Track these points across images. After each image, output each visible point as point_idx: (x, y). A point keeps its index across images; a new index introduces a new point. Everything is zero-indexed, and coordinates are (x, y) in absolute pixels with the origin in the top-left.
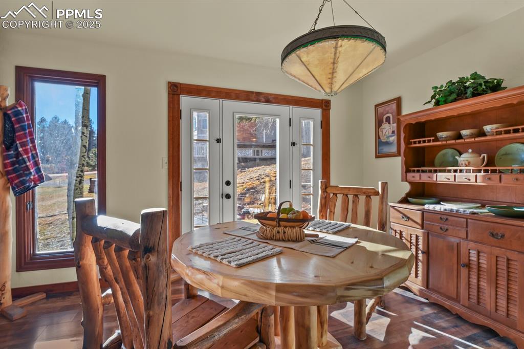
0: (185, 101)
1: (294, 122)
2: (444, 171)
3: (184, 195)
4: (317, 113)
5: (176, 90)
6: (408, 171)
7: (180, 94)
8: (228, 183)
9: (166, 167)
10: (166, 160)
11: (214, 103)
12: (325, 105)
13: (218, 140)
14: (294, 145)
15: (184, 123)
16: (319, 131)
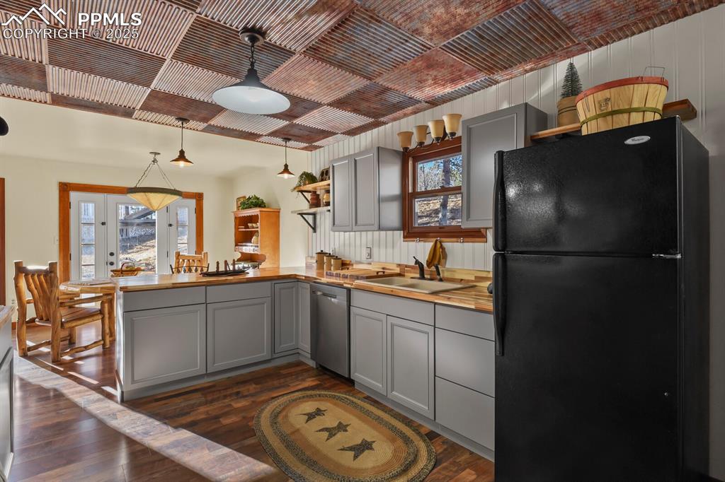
0: (74, 196)
1: (171, 209)
2: (245, 246)
3: (73, 263)
4: (193, 202)
5: (65, 189)
6: (236, 245)
7: (70, 190)
8: (112, 254)
9: (57, 243)
10: (57, 238)
11: (100, 197)
12: (199, 197)
13: (103, 224)
14: (170, 225)
15: (73, 212)
16: (194, 216)
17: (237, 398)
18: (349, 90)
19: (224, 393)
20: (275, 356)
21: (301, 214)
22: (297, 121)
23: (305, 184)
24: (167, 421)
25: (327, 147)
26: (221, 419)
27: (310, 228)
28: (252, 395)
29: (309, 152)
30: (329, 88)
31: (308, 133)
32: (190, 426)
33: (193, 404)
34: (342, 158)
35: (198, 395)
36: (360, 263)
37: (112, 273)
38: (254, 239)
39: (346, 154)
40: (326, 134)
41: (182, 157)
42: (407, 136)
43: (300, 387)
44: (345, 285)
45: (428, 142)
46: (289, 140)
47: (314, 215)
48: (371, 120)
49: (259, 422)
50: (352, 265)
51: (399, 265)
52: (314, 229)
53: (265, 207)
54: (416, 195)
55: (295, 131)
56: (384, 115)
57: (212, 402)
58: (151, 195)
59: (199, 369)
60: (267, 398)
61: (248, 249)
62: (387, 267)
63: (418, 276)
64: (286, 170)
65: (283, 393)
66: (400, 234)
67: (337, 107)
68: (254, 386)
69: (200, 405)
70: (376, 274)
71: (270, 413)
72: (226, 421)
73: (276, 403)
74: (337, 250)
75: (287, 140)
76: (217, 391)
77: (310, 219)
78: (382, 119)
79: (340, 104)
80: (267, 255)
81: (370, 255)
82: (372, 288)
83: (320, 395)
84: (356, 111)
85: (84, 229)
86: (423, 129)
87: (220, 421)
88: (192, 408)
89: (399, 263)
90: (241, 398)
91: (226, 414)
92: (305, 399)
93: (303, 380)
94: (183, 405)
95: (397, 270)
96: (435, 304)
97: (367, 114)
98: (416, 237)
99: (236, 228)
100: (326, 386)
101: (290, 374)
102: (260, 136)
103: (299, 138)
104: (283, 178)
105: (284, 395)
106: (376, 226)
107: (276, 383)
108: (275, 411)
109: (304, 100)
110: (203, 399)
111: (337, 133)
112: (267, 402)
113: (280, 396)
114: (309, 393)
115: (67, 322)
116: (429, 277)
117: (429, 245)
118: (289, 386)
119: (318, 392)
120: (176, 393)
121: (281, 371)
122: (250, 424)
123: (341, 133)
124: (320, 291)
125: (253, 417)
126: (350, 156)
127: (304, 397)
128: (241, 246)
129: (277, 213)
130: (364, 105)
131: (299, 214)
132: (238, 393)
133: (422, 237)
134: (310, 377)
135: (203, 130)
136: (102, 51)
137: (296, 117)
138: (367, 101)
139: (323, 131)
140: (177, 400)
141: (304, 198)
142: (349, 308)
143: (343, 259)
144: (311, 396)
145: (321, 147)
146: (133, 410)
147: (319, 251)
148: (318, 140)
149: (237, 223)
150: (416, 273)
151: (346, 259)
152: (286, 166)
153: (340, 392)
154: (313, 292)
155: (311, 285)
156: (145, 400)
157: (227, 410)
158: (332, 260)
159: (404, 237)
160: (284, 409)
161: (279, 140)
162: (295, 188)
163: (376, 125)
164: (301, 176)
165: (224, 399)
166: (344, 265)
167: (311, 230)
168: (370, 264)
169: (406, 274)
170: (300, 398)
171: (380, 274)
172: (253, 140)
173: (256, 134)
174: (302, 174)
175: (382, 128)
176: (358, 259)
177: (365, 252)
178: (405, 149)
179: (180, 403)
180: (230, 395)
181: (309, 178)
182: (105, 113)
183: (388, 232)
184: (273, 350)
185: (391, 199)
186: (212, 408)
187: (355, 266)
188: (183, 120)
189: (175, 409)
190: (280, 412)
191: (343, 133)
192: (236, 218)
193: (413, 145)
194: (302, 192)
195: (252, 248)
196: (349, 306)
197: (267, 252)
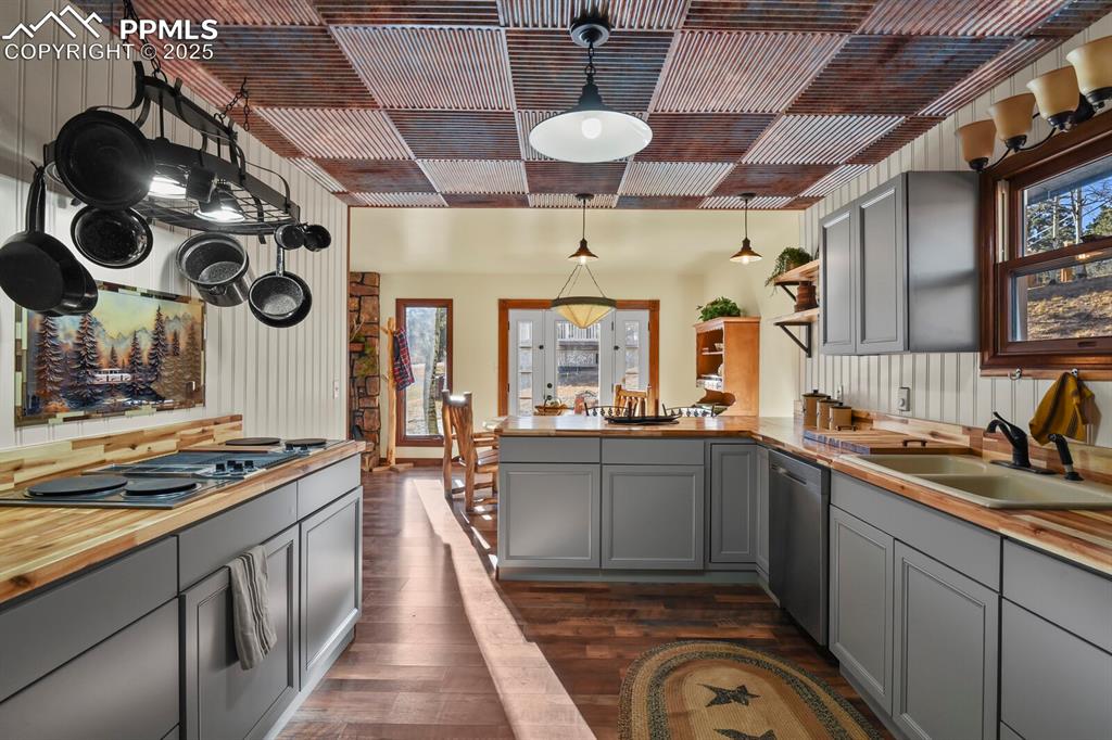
0: (513, 314)
1: (617, 326)
2: (710, 378)
3: (511, 395)
4: (645, 314)
5: (504, 306)
6: (699, 377)
7: (509, 309)
8: (550, 386)
9: (496, 371)
10: (497, 365)
12: (653, 306)
13: (541, 347)
14: (616, 348)
15: (511, 333)
16: (647, 334)
17: (628, 621)
18: (816, 67)
19: (614, 606)
20: (711, 567)
21: (782, 325)
22: (747, 159)
23: (788, 270)
24: (525, 623)
25: (829, 198)
26: (588, 647)
27: (802, 350)
28: (651, 623)
29: (803, 211)
30: (770, 77)
31: (778, 177)
32: (545, 643)
33: (569, 610)
34: (838, 210)
35: (581, 598)
36: (885, 418)
37: (537, 411)
38: (721, 368)
39: (845, 202)
40: (818, 171)
41: (584, 249)
42: (980, 132)
43: (734, 634)
44: (820, 462)
45: (1036, 136)
46: (752, 195)
47: (809, 324)
48: (899, 120)
49: (635, 672)
50: (871, 422)
51: (968, 430)
52: (809, 351)
53: (738, 315)
54: (1016, 266)
55: (753, 178)
56: (925, 102)
57: (592, 614)
58: (574, 308)
59: (587, 559)
60: (671, 635)
61: (713, 384)
62: (942, 432)
63: (1009, 457)
64: (746, 248)
65: (699, 636)
66: (971, 360)
67: (809, 113)
68: (662, 608)
69: (577, 614)
70: (901, 445)
71: (660, 663)
72: (593, 653)
73: (678, 649)
74: (846, 391)
75: (748, 196)
76: (607, 599)
77: (800, 332)
78: (926, 111)
79: (809, 103)
80: (737, 396)
81: (907, 404)
82: (865, 474)
83: (758, 663)
84: (853, 109)
85: (522, 353)
86: (1020, 106)
87: (585, 649)
88: (565, 615)
89: (971, 425)
90: (633, 621)
91: (598, 641)
92: (729, 661)
93: (746, 623)
94: (556, 606)
95: (965, 441)
96: (1004, 537)
97: (882, 109)
98: (1013, 366)
99: (699, 351)
100: (782, 648)
101: (728, 606)
102: (701, 199)
103: (770, 189)
104: (740, 264)
105: (698, 639)
106: (900, 344)
107: (697, 613)
108: (667, 665)
109: (737, 117)
110: (583, 606)
111: (838, 165)
112: (665, 641)
113: (690, 639)
114: (742, 650)
115: (483, 465)
116: (1043, 464)
117: (1043, 386)
118: (716, 626)
119: (759, 656)
120: (555, 586)
121: (717, 596)
122: (621, 670)
123: (847, 163)
124: (784, 467)
125: (631, 661)
126: (852, 204)
127: (728, 655)
128: (705, 378)
129: (755, 326)
130: (864, 92)
131: (778, 324)
132: (634, 612)
133: (1028, 367)
134: (759, 622)
135: (618, 206)
136: (449, 126)
137: (742, 152)
138: (867, 80)
139: (805, 168)
140: (552, 597)
141: (787, 295)
142: (829, 508)
143: (854, 408)
144: (742, 658)
145: (818, 199)
146: (500, 595)
147: (810, 391)
148: (807, 187)
149: (701, 342)
150: (1005, 451)
151: (861, 409)
152: (746, 242)
153: (801, 670)
154: (774, 466)
155: (770, 453)
156: (520, 585)
157: (605, 634)
158: (831, 410)
159: (984, 366)
160: (684, 665)
161: (736, 200)
162: (770, 280)
163: (917, 127)
164: (782, 257)
165: (609, 616)
166: (855, 420)
167: (803, 353)
168: (907, 422)
169: (984, 451)
170: (720, 655)
171: (910, 445)
172: (694, 206)
173: (694, 198)
174: (784, 253)
175: (933, 132)
176: (884, 410)
177: (897, 396)
178: (977, 163)
179: (554, 602)
180: (621, 612)
181: (797, 257)
182: (500, 206)
183: (948, 355)
184: (708, 555)
185: (952, 282)
186: (586, 623)
187: (876, 425)
188: (584, 196)
189: (545, 610)
190: (675, 669)
191: (851, 162)
192: (698, 335)
193: (999, 151)
194: (783, 284)
195: (716, 382)
196: (828, 503)
197: (736, 390)
